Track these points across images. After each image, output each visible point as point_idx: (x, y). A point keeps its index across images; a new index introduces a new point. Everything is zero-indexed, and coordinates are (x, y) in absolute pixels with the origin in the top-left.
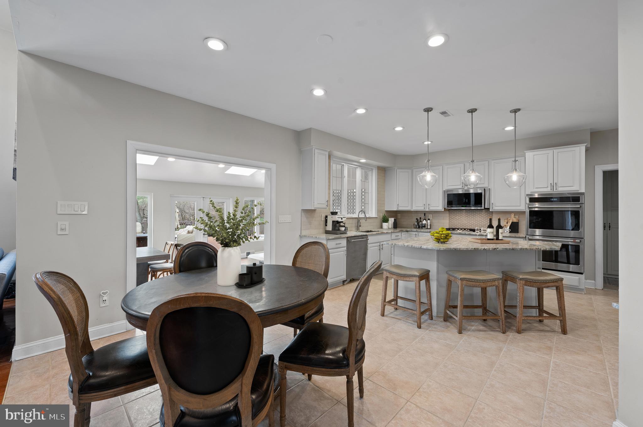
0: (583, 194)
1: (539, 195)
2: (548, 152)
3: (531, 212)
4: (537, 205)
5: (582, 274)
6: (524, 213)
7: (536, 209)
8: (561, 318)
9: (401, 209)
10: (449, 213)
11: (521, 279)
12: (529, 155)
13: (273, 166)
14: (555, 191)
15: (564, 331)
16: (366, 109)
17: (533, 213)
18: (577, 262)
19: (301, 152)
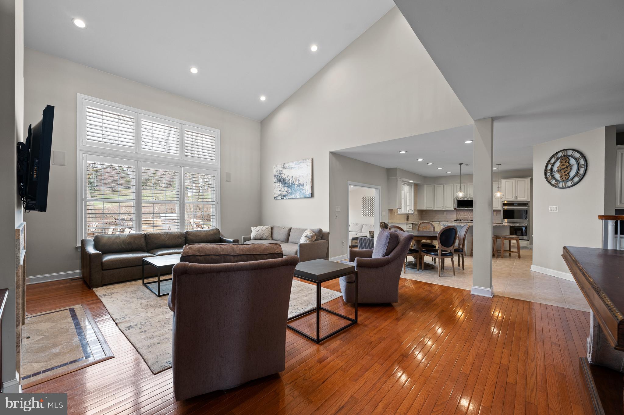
0: (529, 201)
1: (507, 202)
2: (512, 180)
3: (504, 210)
4: (506, 207)
5: (528, 240)
6: (500, 211)
7: (506, 209)
8: (518, 252)
9: (427, 208)
10: (457, 211)
11: (503, 237)
12: (504, 181)
13: (380, 187)
14: (516, 200)
15: (519, 257)
16: (423, 159)
17: (505, 211)
18: (526, 235)
19: (388, 179)
